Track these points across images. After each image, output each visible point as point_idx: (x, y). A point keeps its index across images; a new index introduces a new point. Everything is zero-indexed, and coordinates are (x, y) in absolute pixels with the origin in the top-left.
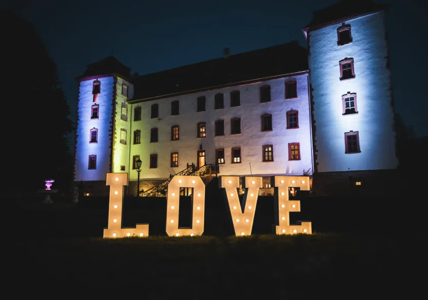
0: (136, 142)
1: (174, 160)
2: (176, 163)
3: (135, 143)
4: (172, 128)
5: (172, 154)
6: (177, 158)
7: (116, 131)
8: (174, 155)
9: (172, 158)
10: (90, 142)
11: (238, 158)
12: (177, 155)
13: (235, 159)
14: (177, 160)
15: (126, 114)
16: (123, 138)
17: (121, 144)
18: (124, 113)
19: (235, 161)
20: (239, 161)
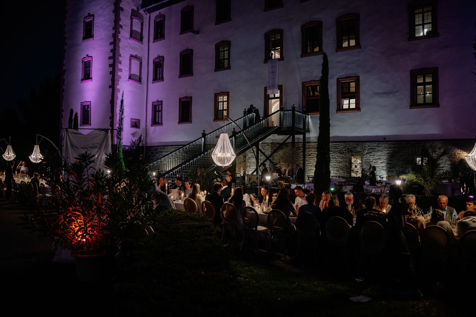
0: (158, 77)
1: (220, 108)
2: (225, 113)
3: (155, 79)
4: (217, 47)
5: (216, 96)
6: (225, 103)
7: (120, 59)
8: (220, 99)
9: (216, 103)
10: (82, 80)
11: (353, 101)
12: (225, 98)
13: (346, 102)
14: (225, 108)
15: (140, 31)
16: (135, 71)
17: (131, 82)
18: (137, 28)
19: (345, 106)
20: (353, 106)
